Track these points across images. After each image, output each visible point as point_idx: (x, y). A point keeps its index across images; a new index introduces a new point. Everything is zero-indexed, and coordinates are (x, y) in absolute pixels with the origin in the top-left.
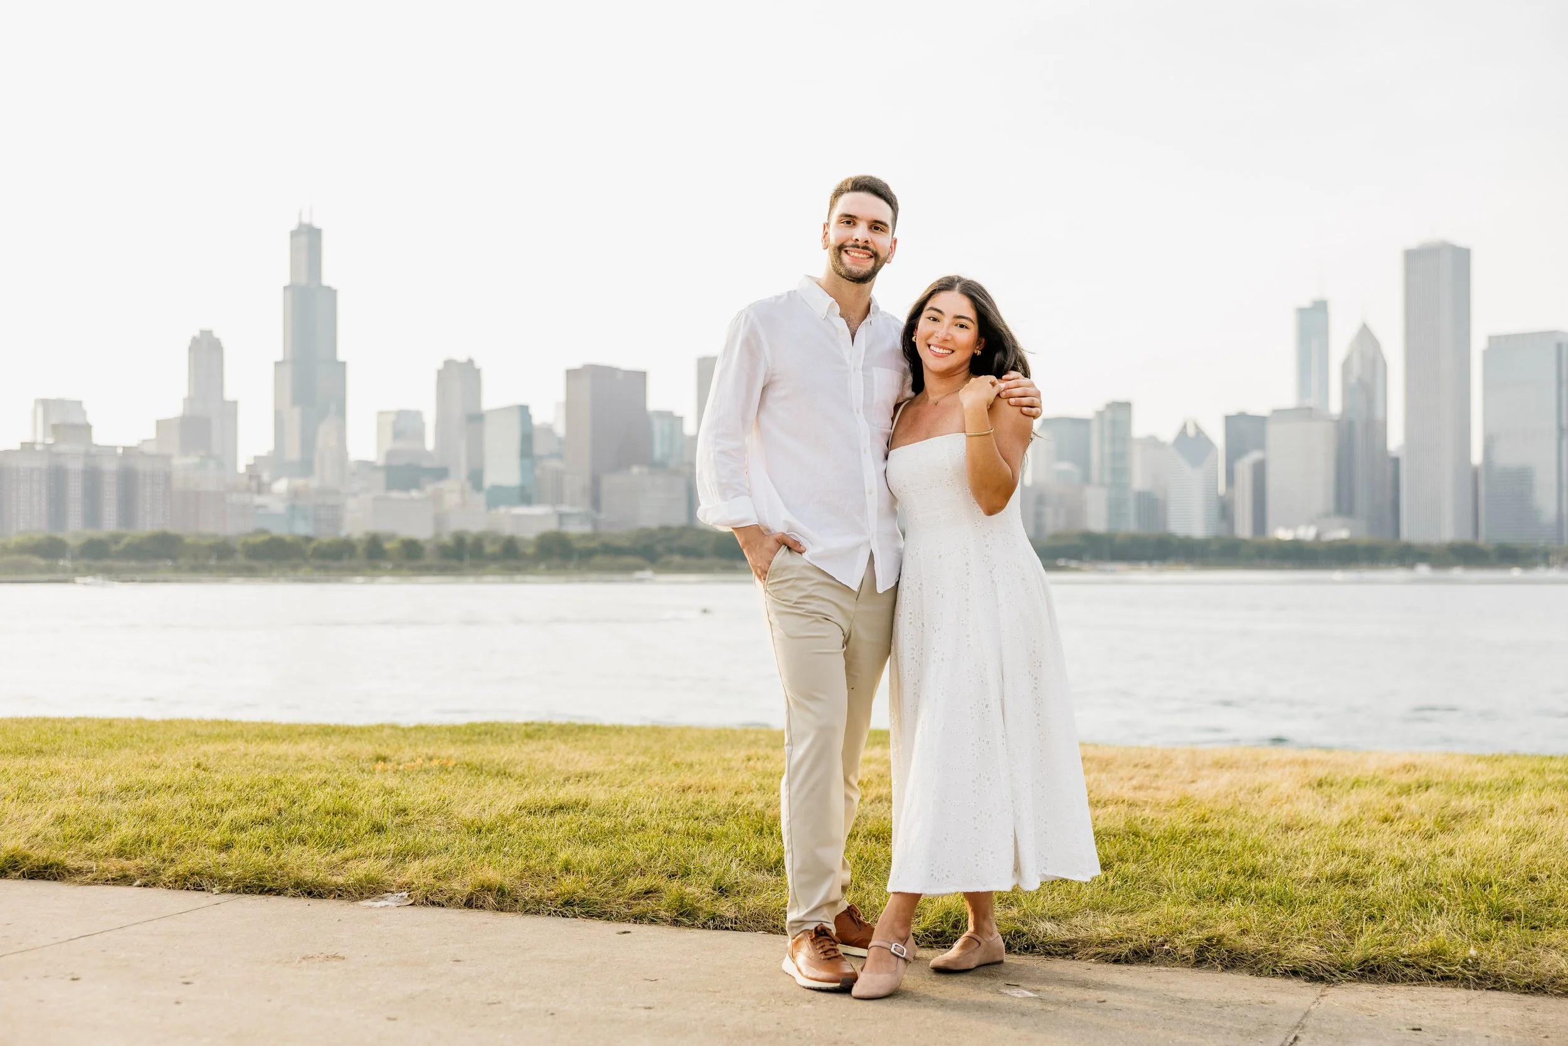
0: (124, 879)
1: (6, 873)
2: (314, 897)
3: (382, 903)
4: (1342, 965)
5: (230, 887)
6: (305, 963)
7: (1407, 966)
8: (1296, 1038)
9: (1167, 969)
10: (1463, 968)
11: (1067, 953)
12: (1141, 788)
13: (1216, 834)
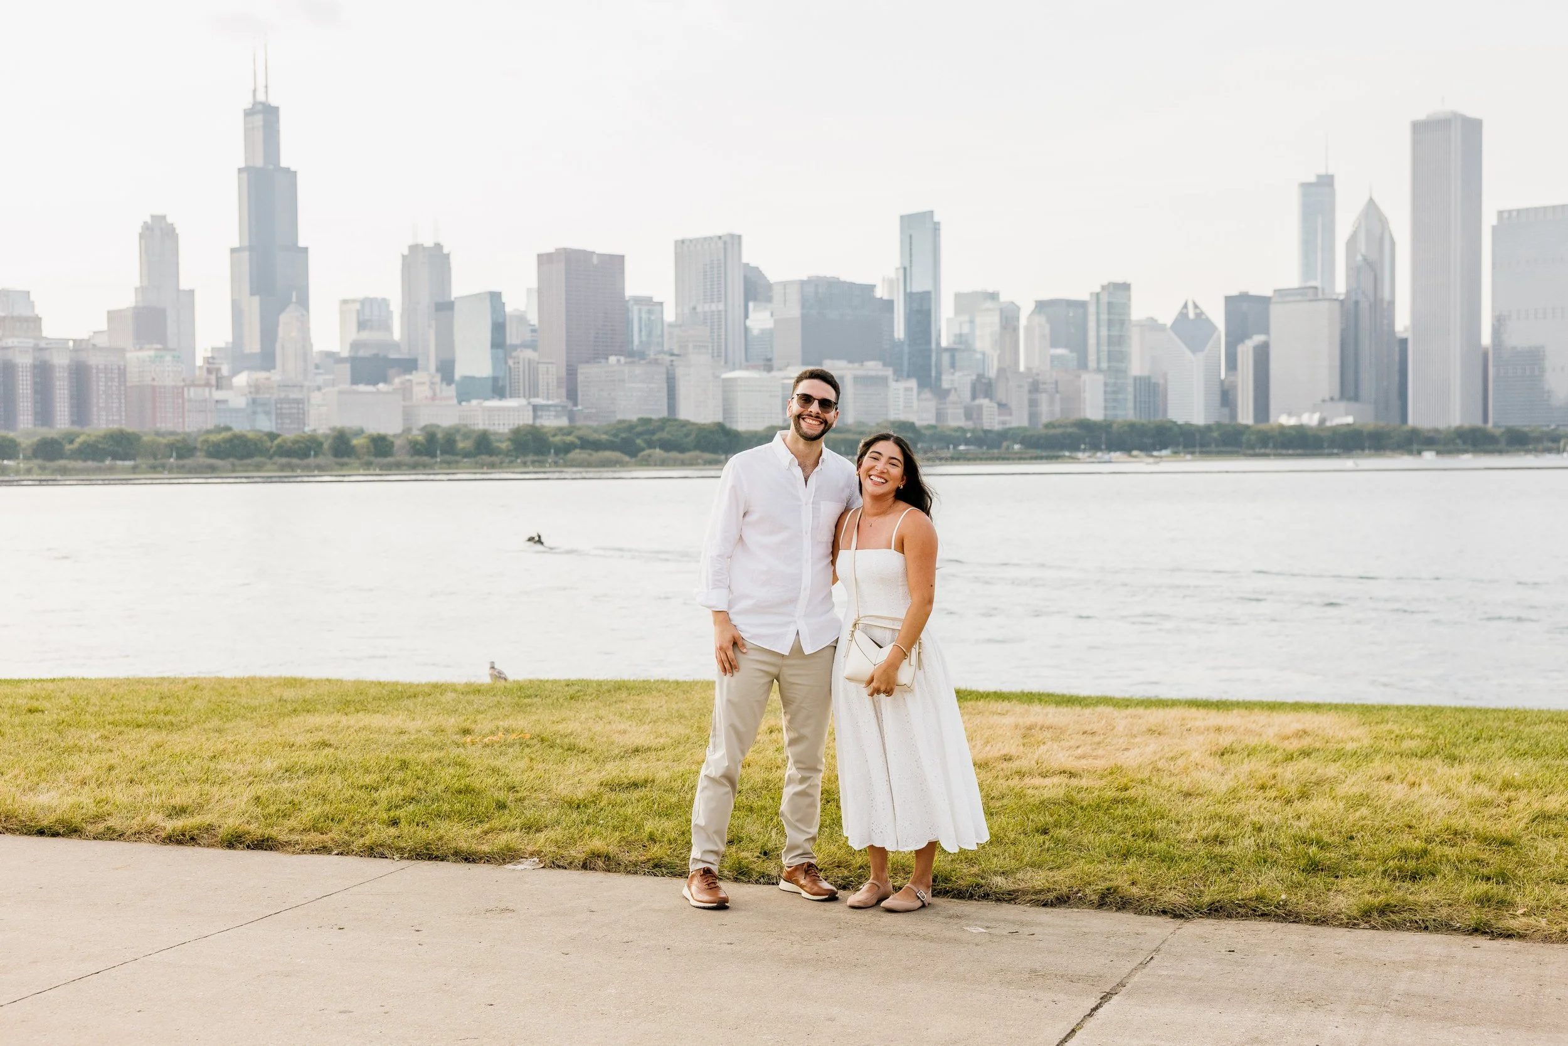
0: (324, 850)
1: (234, 845)
2: (469, 862)
3: (520, 867)
4: (1197, 906)
5: (406, 855)
6: (488, 914)
7: (1240, 906)
9: (1077, 910)
10: (1276, 907)
11: (1011, 900)
12: (1083, 757)
13: (1132, 801)
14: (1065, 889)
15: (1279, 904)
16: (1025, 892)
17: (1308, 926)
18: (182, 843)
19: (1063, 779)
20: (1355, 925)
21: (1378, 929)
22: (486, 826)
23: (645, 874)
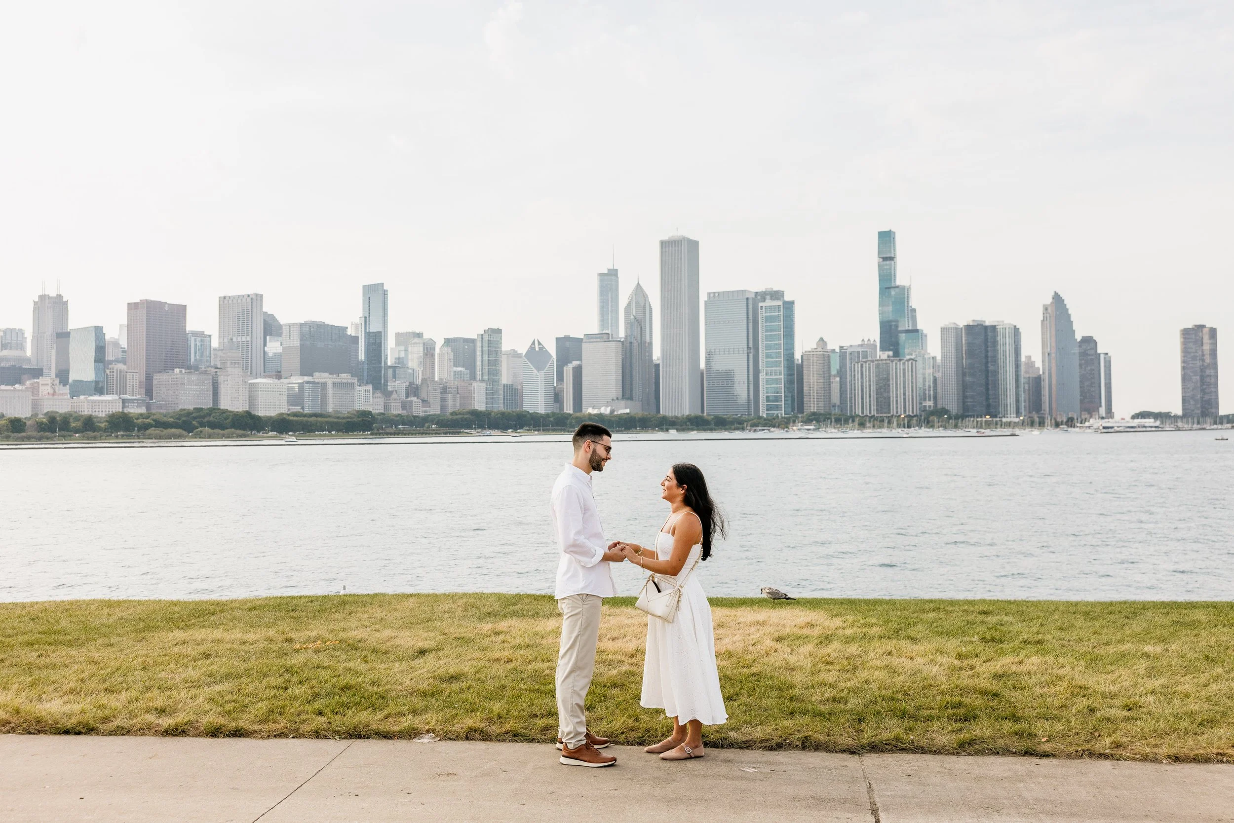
0: (282, 735)
1: (217, 735)
2: (388, 738)
3: (424, 740)
4: (861, 746)
5: (343, 736)
6: (442, 778)
7: (886, 744)
8: (869, 784)
9: (794, 752)
10: (909, 744)
11: (747, 747)
13: (762, 675)
14: (779, 739)
16: (755, 742)
17: (933, 755)
18: (177, 735)
20: (957, 753)
21: (972, 755)
22: (386, 712)
23: (509, 741)
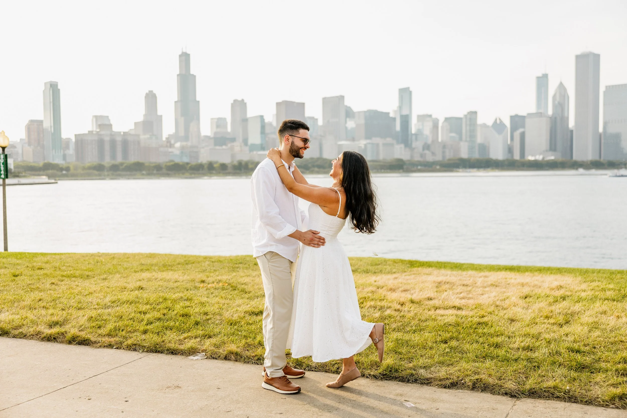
0: (110, 346)
1: (71, 342)
2: (173, 354)
3: (196, 358)
4: (523, 391)
5: (145, 350)
6: (167, 390)
7: (545, 392)
9: (462, 391)
10: (564, 394)
11: (428, 383)
12: (463, 298)
13: (486, 324)
14: (455, 379)
15: (566, 392)
16: (435, 379)
17: (582, 405)
18: (50, 341)
19: (454, 312)
20: (607, 405)
21: (620, 409)
22: (186, 335)
23: (253, 363)
